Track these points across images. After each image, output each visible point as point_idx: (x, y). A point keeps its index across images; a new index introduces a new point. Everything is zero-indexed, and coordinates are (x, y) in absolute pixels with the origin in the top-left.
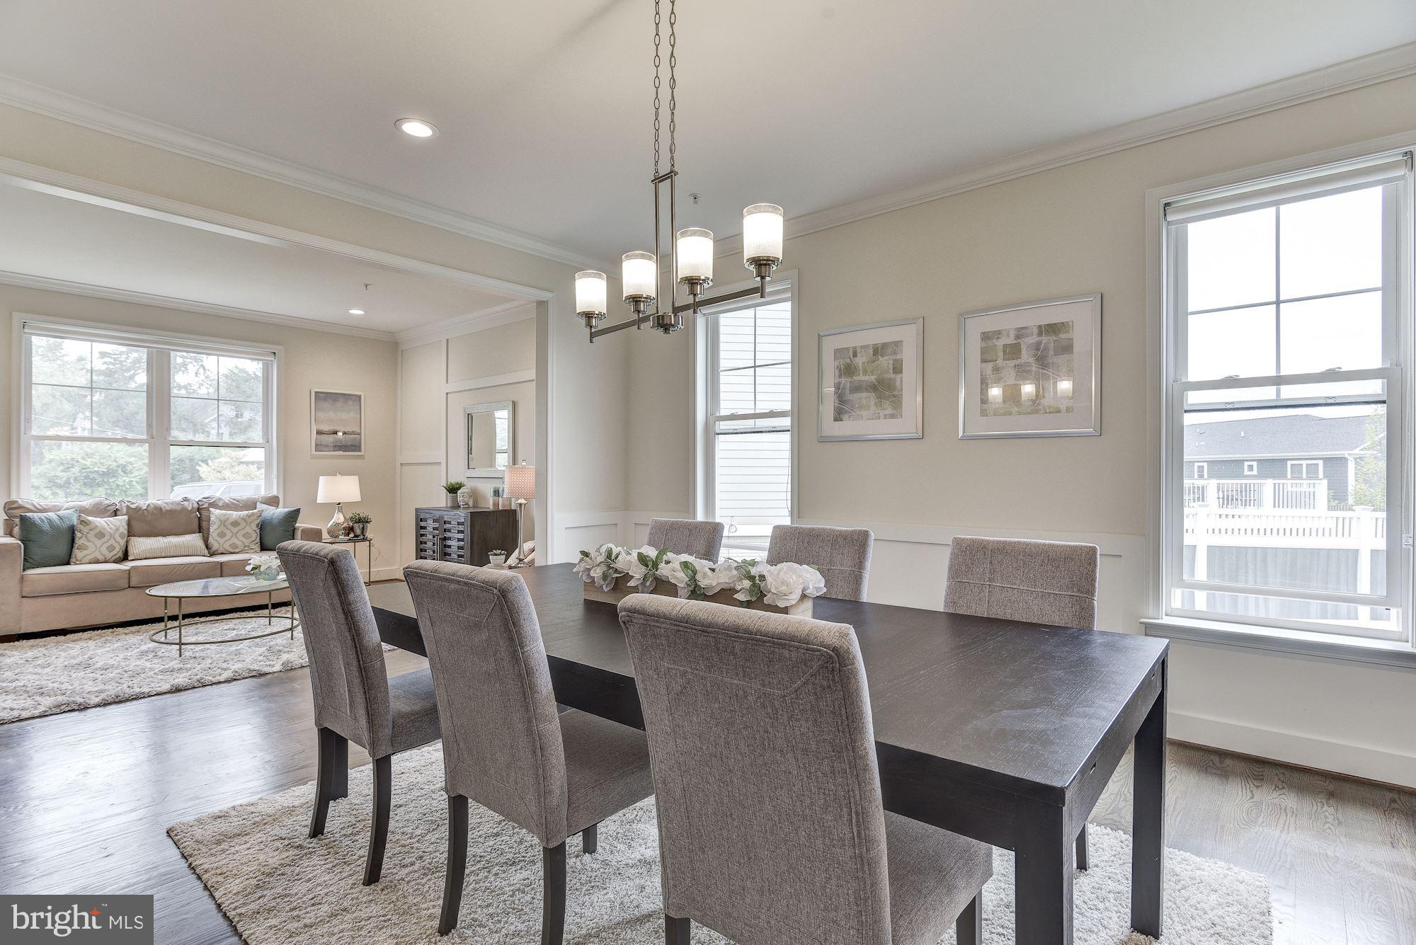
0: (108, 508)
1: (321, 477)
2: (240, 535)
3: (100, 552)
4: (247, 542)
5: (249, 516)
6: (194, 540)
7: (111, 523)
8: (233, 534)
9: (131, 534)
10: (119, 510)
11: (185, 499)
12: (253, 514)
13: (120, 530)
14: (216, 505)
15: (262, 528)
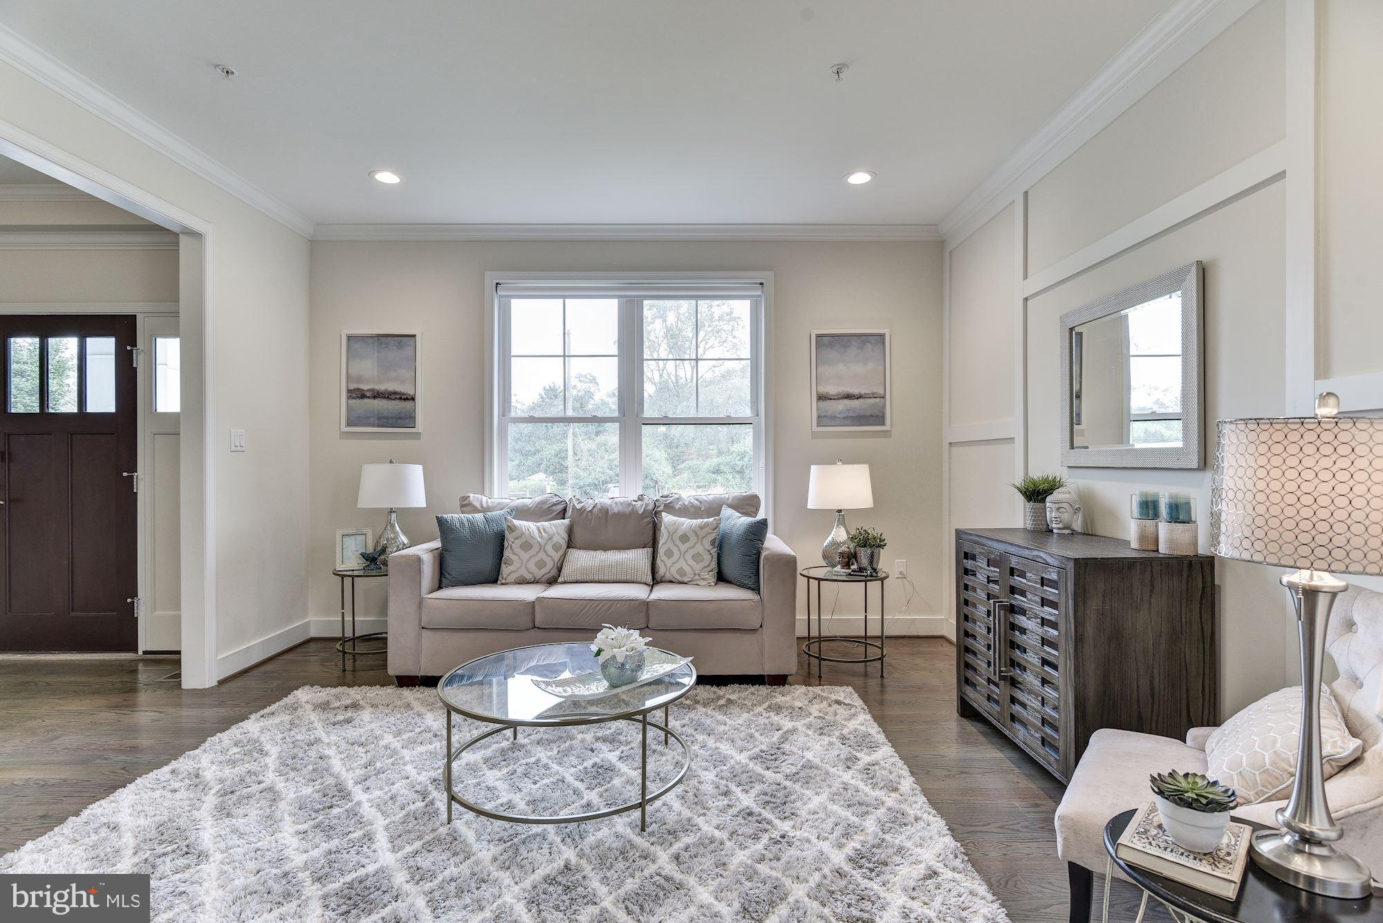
0: (554, 508)
1: (813, 467)
2: (689, 556)
3: (527, 569)
4: (699, 568)
5: (702, 527)
6: (637, 558)
7: (544, 530)
8: (681, 554)
9: (570, 544)
10: (565, 510)
11: (641, 498)
12: (706, 525)
13: (556, 539)
14: (673, 507)
15: (720, 547)
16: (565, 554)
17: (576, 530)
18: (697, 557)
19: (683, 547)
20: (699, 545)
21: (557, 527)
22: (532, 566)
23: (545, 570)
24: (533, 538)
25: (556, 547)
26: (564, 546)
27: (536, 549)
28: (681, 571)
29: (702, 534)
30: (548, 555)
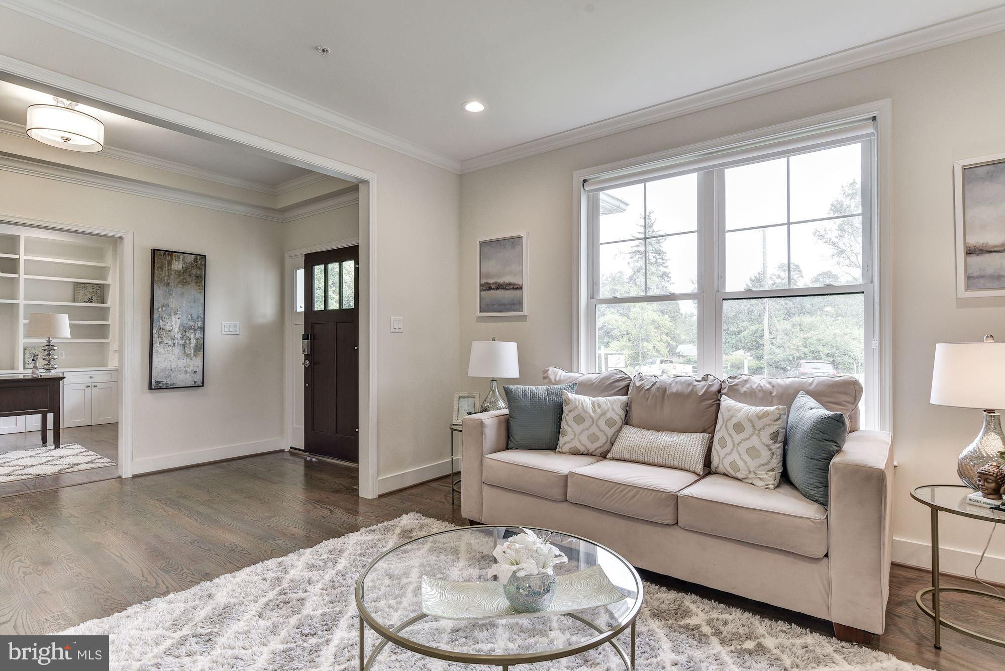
0: (617, 384)
1: (939, 347)
3: (580, 441)
4: (753, 464)
5: (759, 417)
6: (692, 443)
7: (599, 406)
8: (734, 444)
9: (627, 421)
10: (628, 386)
11: (705, 377)
12: (766, 414)
13: (609, 415)
14: (737, 390)
15: (785, 443)
16: (619, 431)
17: (634, 407)
18: (752, 452)
19: (737, 438)
20: (755, 437)
21: (613, 403)
22: (584, 438)
23: (597, 444)
24: (585, 412)
25: (610, 423)
26: (619, 422)
27: (587, 423)
28: (735, 465)
29: (759, 424)
30: (601, 430)
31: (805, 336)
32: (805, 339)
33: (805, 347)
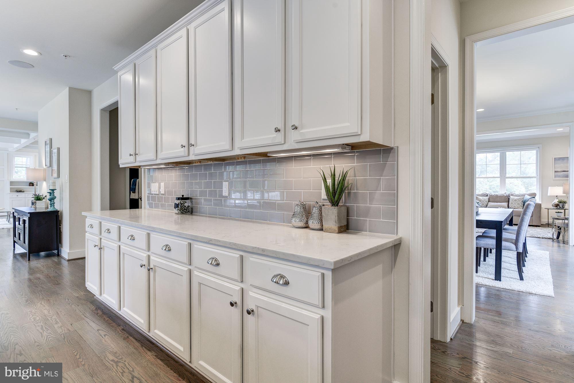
2: (516, 204)
4: (518, 206)
5: (520, 199)
6: (506, 204)
7: (484, 198)
10: (487, 195)
11: (505, 193)
13: (486, 200)
14: (513, 195)
15: (524, 202)
16: (488, 203)
17: (490, 199)
18: (518, 204)
19: (515, 202)
20: (519, 202)
21: (486, 198)
23: (484, 206)
25: (486, 202)
26: (488, 201)
27: (482, 201)
28: (515, 207)
30: (484, 203)
31: (490, 184)
32: (490, 185)
33: (491, 189)
